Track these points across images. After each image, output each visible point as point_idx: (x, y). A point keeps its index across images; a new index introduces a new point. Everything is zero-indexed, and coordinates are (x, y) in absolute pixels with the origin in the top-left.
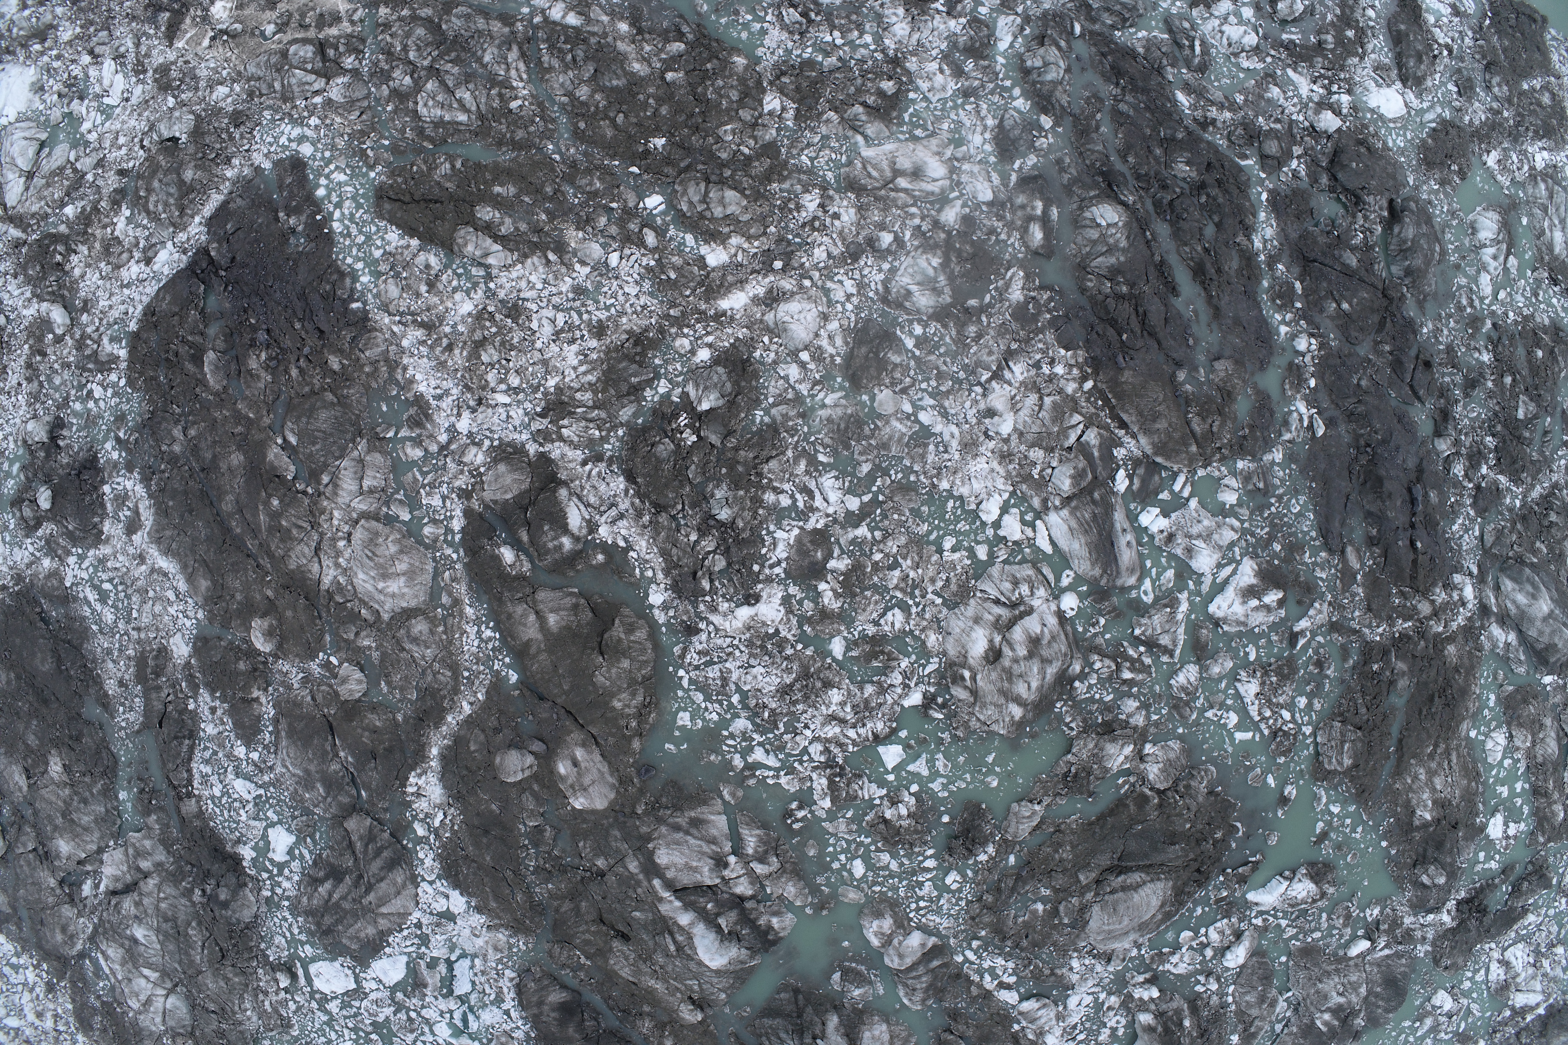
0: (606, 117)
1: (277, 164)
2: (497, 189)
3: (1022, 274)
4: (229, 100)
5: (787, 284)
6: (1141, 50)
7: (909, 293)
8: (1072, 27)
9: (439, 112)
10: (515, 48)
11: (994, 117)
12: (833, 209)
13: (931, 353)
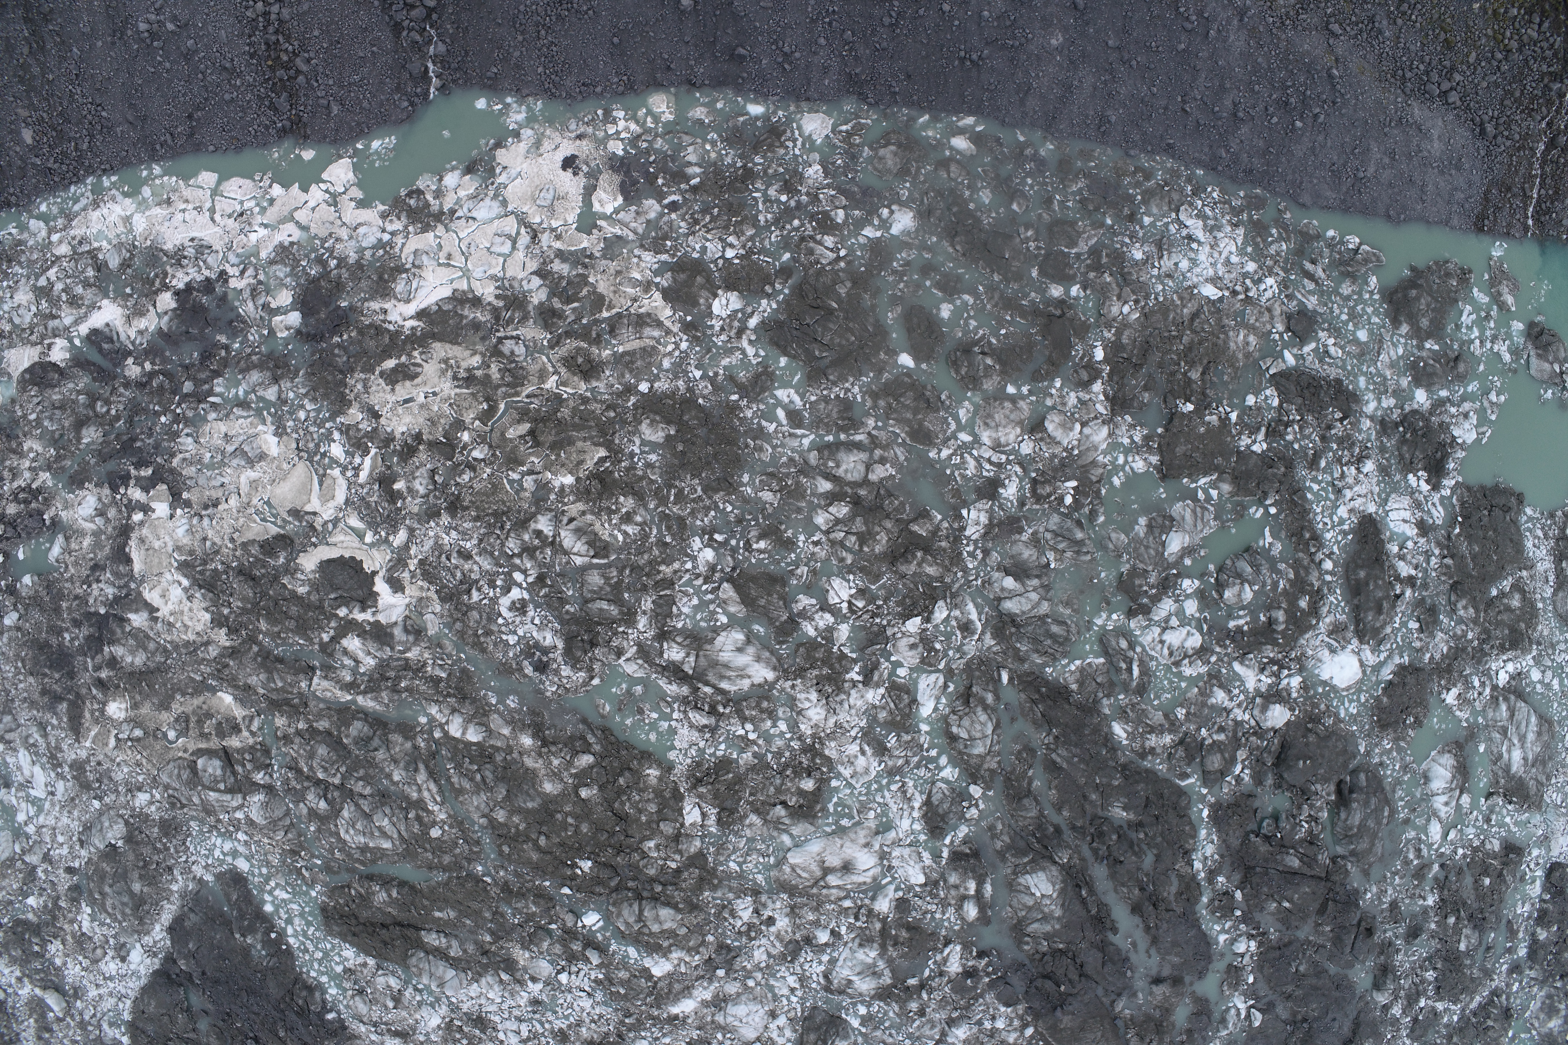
0: (528, 839)
1: (219, 877)
2: (438, 914)
3: (958, 948)
4: (153, 808)
5: (732, 988)
6: (1074, 687)
7: (850, 982)
8: (1000, 675)
9: (362, 840)
10: (421, 767)
11: (921, 793)
12: (767, 913)
13: (876, 1028)
